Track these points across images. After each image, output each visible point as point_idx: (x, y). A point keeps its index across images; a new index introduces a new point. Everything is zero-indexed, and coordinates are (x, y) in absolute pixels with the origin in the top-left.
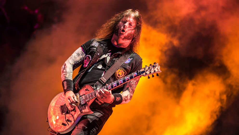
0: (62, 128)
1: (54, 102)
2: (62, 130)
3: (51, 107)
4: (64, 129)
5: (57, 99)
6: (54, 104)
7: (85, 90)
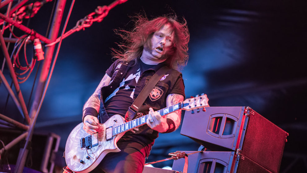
0: (80, 167)
1: (75, 132)
2: (79, 169)
3: (70, 138)
4: (82, 168)
5: (78, 129)
6: (75, 136)
7: (114, 121)
